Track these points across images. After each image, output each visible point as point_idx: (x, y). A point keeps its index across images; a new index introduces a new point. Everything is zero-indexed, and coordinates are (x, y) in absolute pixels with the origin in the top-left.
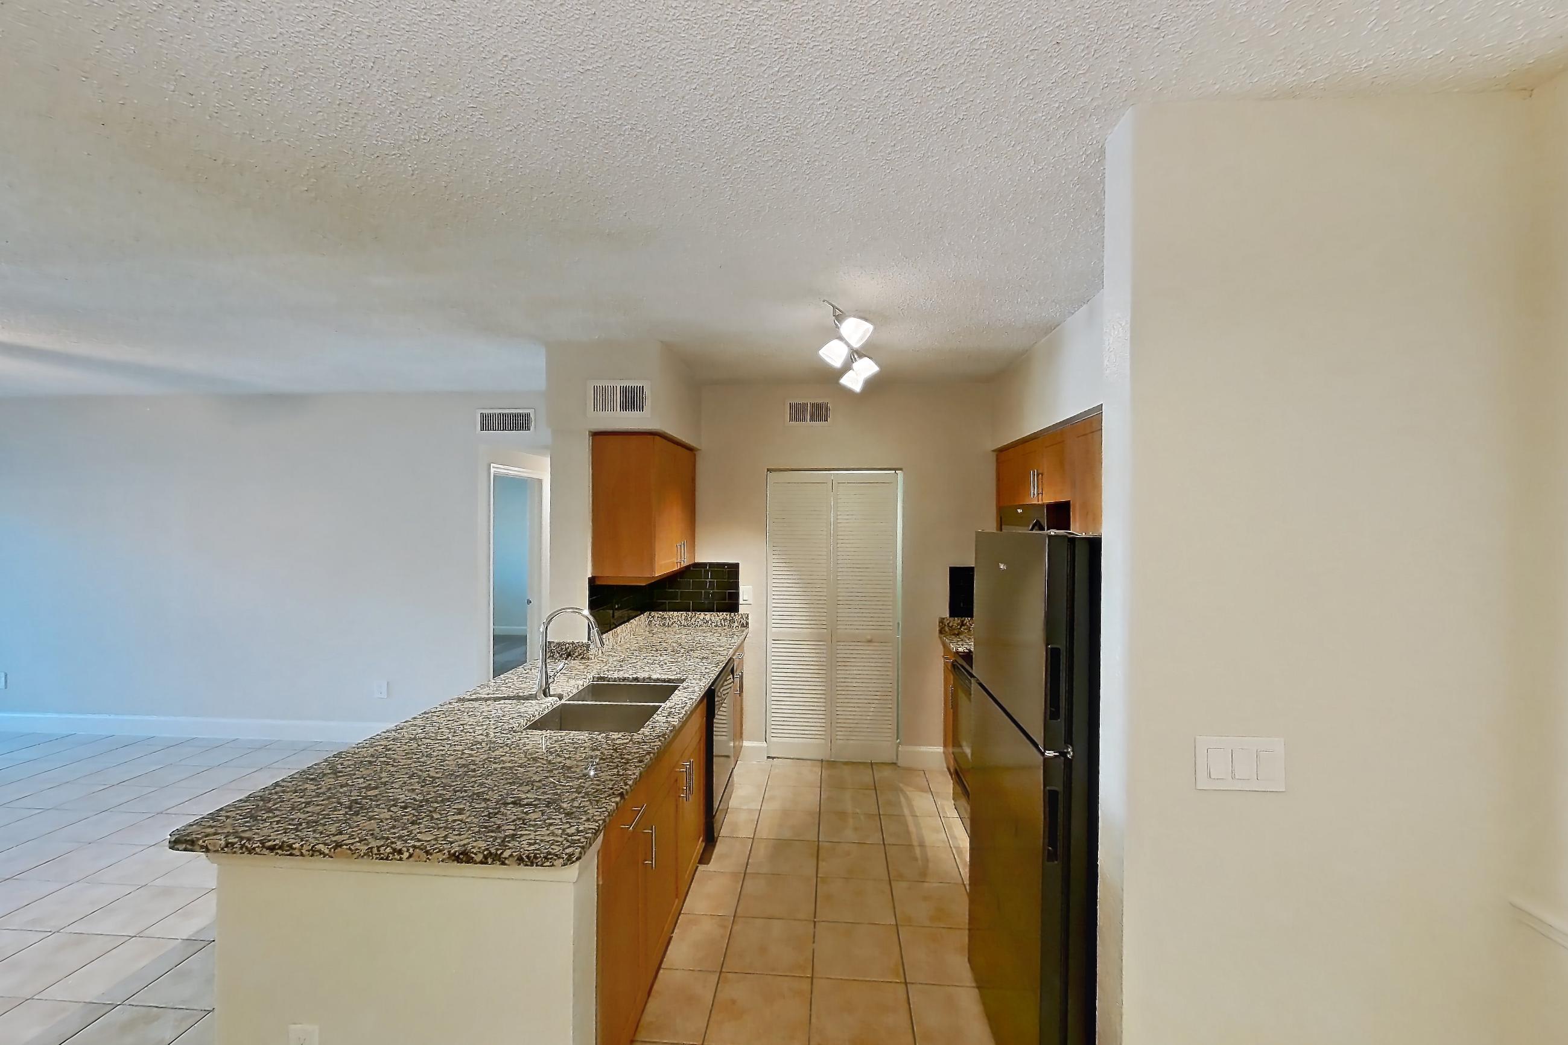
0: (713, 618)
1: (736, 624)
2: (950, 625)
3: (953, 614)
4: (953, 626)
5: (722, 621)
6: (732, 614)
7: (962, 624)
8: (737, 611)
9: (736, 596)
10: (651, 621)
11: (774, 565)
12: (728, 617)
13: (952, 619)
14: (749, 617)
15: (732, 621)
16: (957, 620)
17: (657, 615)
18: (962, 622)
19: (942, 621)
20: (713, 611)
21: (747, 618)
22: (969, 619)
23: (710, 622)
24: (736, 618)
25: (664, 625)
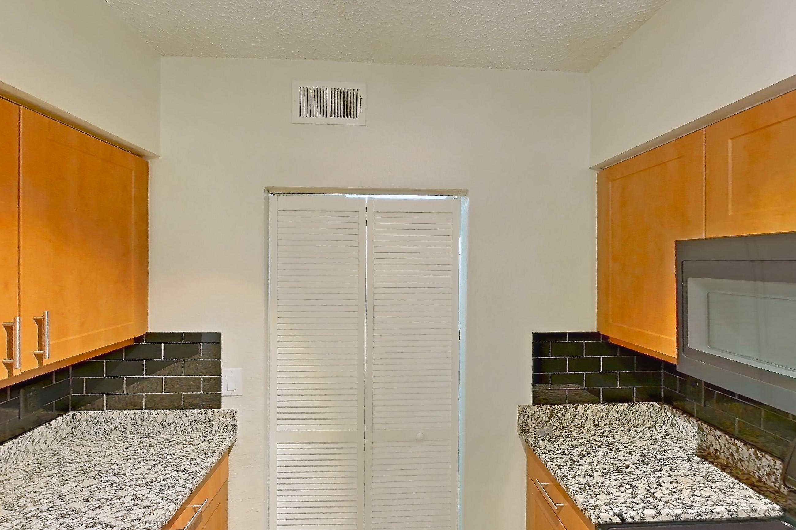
0: (178, 420)
1: (216, 428)
2: (535, 416)
3: (537, 400)
4: (538, 418)
5: (194, 424)
6: (210, 411)
7: (552, 416)
8: (219, 407)
9: (217, 385)
10: (76, 428)
11: (279, 333)
12: (203, 417)
13: (536, 408)
14: (238, 416)
15: (210, 422)
16: (545, 410)
17: (85, 419)
18: (552, 412)
19: (523, 412)
20: (179, 408)
21: (234, 417)
22: (561, 407)
23: (173, 426)
24: (215, 419)
25: (97, 433)
